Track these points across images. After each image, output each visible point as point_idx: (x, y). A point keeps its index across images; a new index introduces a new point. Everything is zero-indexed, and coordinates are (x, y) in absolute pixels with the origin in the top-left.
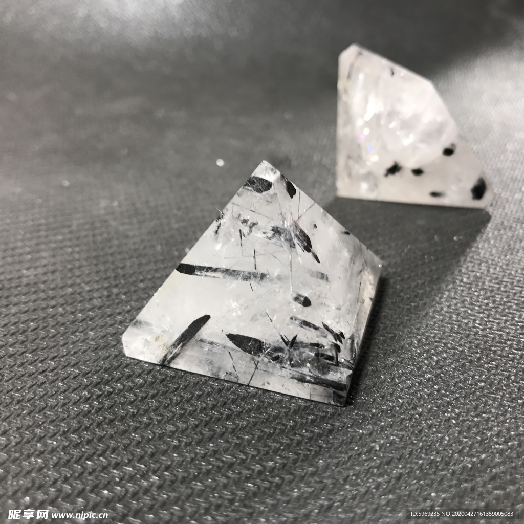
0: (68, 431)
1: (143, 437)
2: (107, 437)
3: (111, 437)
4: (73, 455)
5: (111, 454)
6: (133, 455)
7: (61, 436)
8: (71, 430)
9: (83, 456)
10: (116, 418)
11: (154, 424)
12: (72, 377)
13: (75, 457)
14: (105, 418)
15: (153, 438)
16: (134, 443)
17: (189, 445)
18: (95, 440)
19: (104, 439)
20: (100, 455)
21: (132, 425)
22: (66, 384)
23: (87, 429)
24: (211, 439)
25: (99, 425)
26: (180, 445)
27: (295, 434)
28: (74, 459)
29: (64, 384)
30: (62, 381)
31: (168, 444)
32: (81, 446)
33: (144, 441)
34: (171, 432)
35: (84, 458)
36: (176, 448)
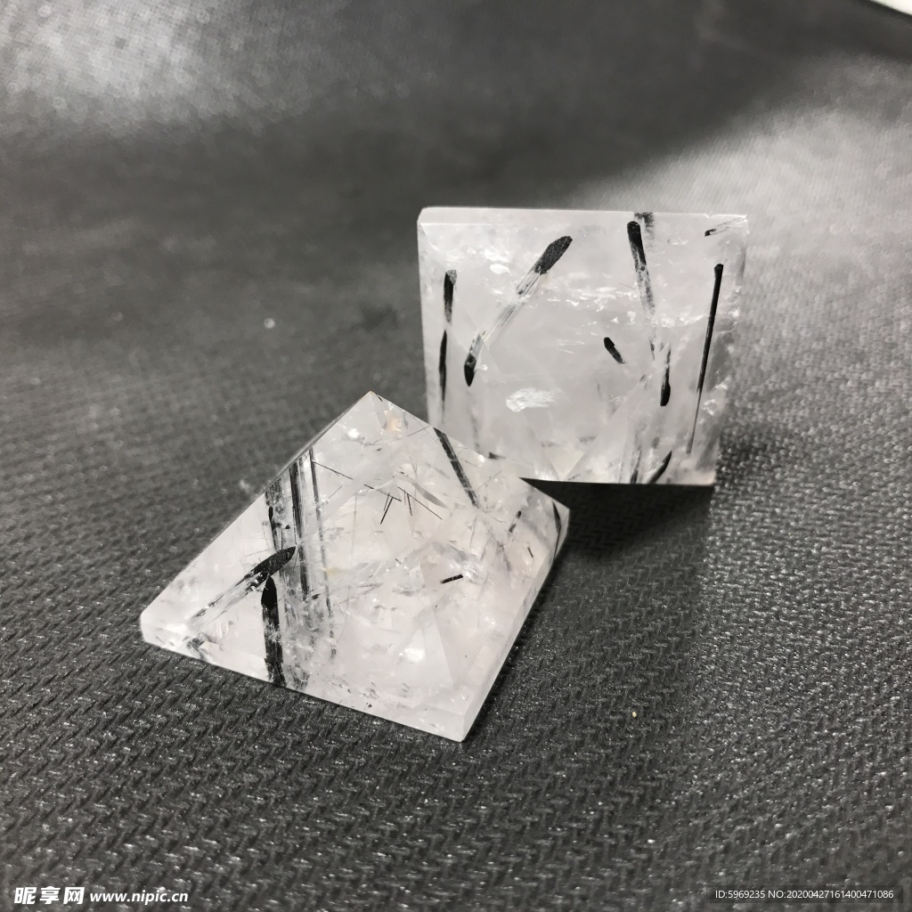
0: (88, 799)
1: (208, 796)
2: (152, 801)
3: (159, 801)
4: (102, 836)
5: (163, 828)
6: (197, 826)
7: (78, 807)
8: (94, 796)
9: (119, 836)
10: (162, 770)
11: (224, 774)
12: (82, 710)
13: (105, 838)
14: (145, 772)
15: (224, 796)
16: (196, 806)
17: (281, 803)
18: (134, 810)
19: (148, 806)
20: (145, 833)
21: (189, 779)
22: (75, 723)
23: (118, 792)
24: (314, 790)
25: (136, 783)
26: (267, 804)
27: (440, 770)
28: (105, 842)
29: (71, 722)
30: (68, 718)
31: (250, 804)
32: (112, 820)
33: (211, 802)
34: (251, 784)
35: (120, 840)
36: (262, 809)
